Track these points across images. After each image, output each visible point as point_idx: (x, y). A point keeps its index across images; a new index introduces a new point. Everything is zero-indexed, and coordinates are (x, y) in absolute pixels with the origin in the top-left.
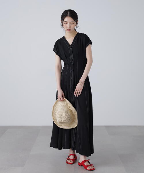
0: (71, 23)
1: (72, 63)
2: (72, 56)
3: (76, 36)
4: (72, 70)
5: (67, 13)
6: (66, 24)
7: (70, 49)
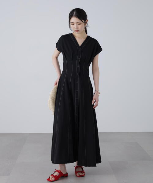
0: (78, 23)
1: (78, 66)
2: (79, 58)
5: (74, 13)
6: (73, 25)
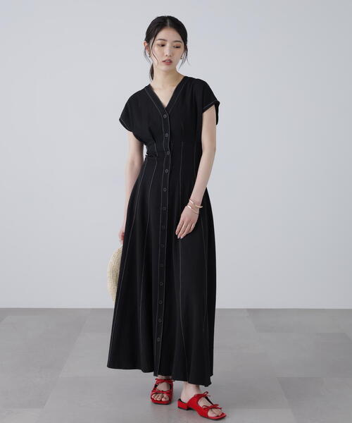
0: (175, 44)
1: (169, 153)
2: (167, 135)
3: (180, 84)
4: (167, 171)
7: (165, 116)
